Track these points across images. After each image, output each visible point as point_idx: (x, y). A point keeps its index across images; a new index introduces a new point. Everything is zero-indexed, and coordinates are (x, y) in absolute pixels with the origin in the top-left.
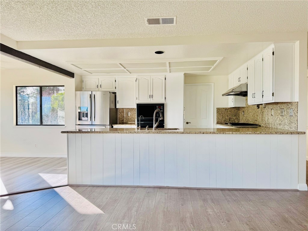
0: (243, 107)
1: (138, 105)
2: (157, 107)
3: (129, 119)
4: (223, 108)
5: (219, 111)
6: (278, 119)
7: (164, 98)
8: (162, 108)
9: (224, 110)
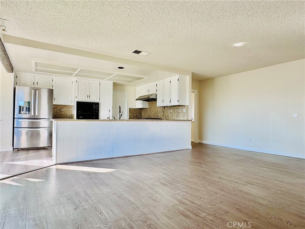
0: (145, 108)
1: (77, 102)
2: (94, 105)
3: (62, 115)
4: (133, 109)
5: (131, 110)
6: (176, 114)
7: (98, 99)
8: (97, 106)
9: (133, 110)
